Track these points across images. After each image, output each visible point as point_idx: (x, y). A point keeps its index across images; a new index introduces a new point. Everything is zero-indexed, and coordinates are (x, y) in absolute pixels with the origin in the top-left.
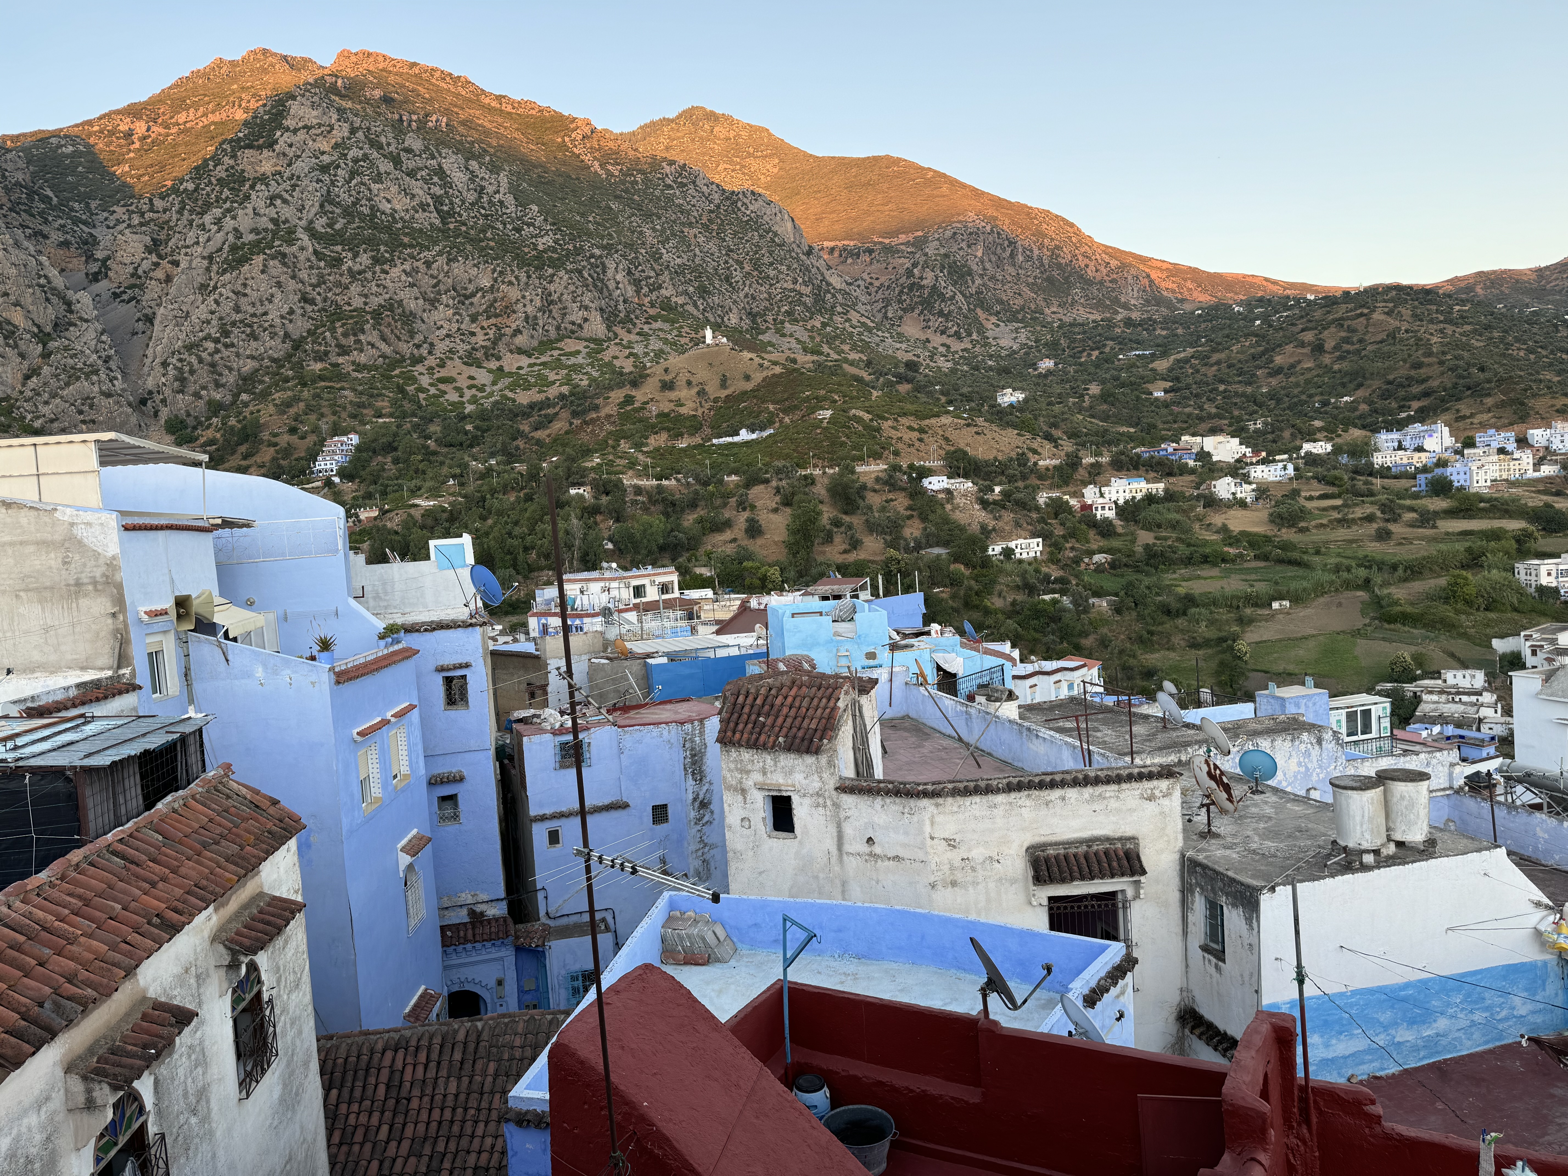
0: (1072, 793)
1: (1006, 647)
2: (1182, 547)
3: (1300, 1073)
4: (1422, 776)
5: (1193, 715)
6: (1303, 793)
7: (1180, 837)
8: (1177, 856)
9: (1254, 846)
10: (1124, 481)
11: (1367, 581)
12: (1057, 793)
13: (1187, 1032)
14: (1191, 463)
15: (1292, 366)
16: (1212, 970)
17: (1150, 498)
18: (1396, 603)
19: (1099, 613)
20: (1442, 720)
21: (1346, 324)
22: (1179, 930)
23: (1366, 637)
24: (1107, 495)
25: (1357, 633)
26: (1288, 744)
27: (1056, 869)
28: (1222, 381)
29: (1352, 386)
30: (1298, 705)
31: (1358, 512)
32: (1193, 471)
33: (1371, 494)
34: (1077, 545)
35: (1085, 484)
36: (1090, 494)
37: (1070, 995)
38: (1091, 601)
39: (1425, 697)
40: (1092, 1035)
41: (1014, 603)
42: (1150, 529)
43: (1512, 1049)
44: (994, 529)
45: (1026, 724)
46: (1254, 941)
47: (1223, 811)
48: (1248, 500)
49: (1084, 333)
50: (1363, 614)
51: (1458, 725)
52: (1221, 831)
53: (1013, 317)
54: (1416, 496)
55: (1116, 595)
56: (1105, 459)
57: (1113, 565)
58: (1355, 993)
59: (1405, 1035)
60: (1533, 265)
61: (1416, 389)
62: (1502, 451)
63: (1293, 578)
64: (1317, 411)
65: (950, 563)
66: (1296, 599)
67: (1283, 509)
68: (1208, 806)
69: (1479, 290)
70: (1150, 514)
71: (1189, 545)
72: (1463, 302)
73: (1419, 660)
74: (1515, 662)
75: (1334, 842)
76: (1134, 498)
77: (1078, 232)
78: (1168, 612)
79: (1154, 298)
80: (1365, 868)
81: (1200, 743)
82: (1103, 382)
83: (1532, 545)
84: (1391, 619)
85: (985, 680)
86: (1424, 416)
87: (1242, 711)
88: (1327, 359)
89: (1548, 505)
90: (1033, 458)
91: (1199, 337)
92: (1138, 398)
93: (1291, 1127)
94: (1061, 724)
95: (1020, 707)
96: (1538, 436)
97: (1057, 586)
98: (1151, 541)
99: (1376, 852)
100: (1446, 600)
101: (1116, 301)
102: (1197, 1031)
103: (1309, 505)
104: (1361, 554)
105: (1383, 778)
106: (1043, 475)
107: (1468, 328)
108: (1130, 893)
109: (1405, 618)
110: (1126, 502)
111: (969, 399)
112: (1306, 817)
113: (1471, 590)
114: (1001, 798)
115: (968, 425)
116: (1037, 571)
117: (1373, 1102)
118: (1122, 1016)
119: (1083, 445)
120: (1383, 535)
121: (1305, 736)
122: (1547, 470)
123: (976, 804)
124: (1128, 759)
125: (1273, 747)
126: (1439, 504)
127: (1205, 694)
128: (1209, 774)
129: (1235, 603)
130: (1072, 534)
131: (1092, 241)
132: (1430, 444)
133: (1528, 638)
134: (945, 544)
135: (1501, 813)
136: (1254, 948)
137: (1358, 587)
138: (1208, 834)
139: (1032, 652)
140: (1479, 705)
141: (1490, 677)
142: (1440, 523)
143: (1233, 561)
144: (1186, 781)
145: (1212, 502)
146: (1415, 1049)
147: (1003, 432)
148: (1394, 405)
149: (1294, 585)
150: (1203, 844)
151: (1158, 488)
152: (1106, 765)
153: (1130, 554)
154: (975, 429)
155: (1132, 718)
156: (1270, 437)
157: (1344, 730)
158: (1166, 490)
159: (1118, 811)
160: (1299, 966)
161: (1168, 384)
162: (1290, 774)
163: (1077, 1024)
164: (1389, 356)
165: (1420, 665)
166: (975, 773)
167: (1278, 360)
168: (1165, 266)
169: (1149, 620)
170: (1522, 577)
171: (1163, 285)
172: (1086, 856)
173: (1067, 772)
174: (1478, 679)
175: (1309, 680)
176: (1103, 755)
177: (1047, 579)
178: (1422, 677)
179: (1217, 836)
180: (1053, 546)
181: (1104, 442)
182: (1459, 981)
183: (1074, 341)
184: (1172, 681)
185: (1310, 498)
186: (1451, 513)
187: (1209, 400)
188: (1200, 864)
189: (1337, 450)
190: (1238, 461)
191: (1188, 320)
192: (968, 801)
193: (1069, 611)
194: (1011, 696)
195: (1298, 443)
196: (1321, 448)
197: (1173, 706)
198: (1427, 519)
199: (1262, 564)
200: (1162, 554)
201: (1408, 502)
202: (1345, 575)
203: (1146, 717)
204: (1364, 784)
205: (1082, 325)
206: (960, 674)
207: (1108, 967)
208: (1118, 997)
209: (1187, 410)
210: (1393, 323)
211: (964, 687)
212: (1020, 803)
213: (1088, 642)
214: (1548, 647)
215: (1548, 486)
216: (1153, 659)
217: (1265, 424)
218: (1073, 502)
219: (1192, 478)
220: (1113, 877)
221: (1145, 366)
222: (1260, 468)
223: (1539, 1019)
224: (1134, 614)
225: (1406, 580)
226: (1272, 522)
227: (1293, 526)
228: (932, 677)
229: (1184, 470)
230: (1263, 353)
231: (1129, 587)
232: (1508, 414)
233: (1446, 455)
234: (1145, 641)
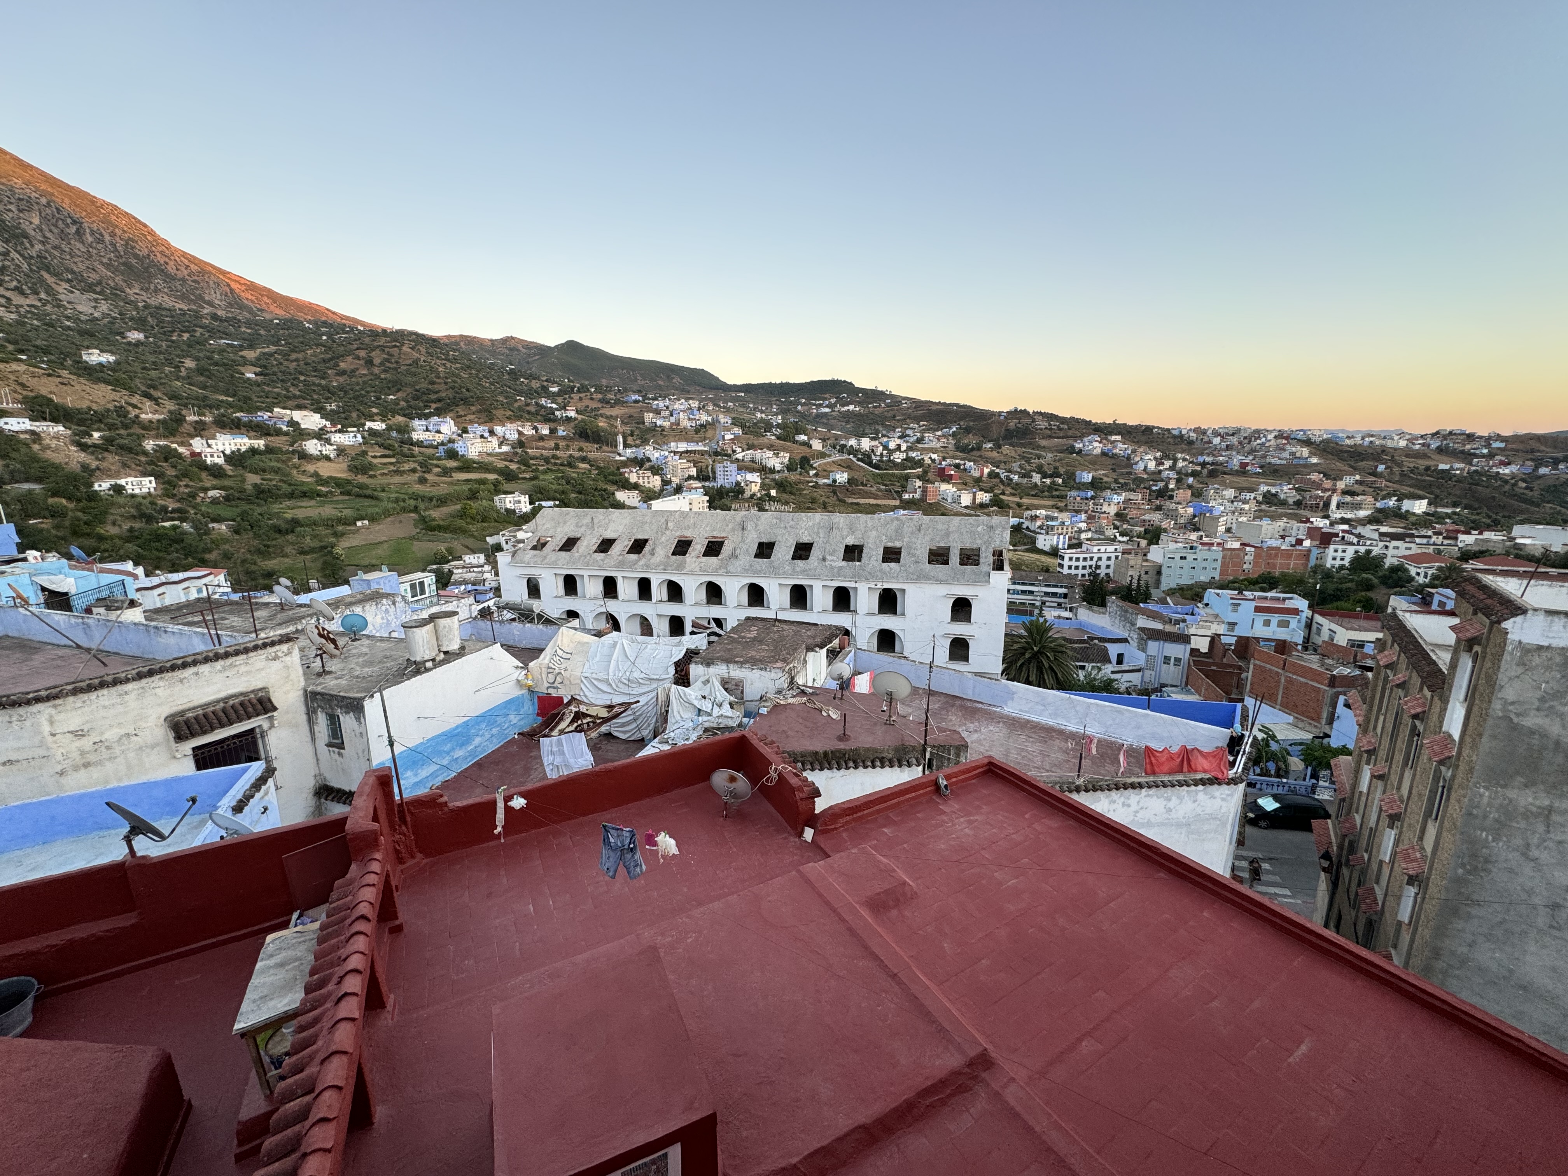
0: (205, 669)
1: (129, 566)
2: (284, 486)
3: (397, 798)
4: (454, 613)
5: (304, 598)
6: (387, 635)
7: (302, 679)
8: (301, 692)
9: (357, 673)
10: (229, 437)
11: (416, 507)
12: (191, 671)
13: (323, 800)
14: (284, 428)
15: (353, 371)
16: (336, 756)
17: (253, 451)
18: (434, 520)
19: (219, 534)
20: (465, 582)
21: (387, 350)
22: (309, 739)
23: (418, 540)
24: (214, 446)
25: (412, 538)
26: (374, 607)
27: (196, 726)
28: (302, 374)
29: (394, 389)
30: (378, 583)
31: (407, 467)
32: (286, 434)
33: (413, 456)
34: (191, 483)
35: (192, 437)
36: (198, 444)
37: (220, 811)
38: (211, 525)
39: (455, 571)
40: (243, 832)
41: (131, 530)
42: (257, 473)
43: (511, 742)
44: (98, 468)
45: (153, 624)
46: (362, 730)
47: (332, 656)
48: (332, 456)
49: (172, 317)
50: (416, 527)
51: (474, 584)
52: (333, 669)
53: (89, 288)
54: (439, 459)
55: (234, 520)
56: (208, 419)
57: (227, 499)
58: (428, 740)
59: (459, 753)
60: (489, 337)
61: (433, 397)
62: (482, 436)
63: (369, 506)
64: (373, 402)
65: (47, 496)
66: (373, 519)
67: (356, 463)
68: (321, 655)
69: (462, 344)
70: (256, 460)
71: (290, 485)
72: (454, 350)
73: (450, 551)
74: (498, 548)
75: (408, 660)
76: (239, 450)
77: (152, 233)
78: (279, 531)
79: (235, 302)
80: (427, 670)
81: (311, 616)
82: (197, 359)
83: (501, 487)
84: (432, 529)
85: (105, 594)
86: (439, 413)
87: (343, 591)
88: (376, 370)
89: (507, 467)
90: (133, 413)
91: (279, 340)
92: (232, 376)
93: (395, 830)
94: (190, 619)
95: (144, 612)
96: (499, 430)
97: (176, 515)
98: (259, 481)
99: (433, 660)
100: (461, 517)
101: (200, 297)
102: (330, 798)
103: (375, 461)
104: (410, 491)
105: (433, 618)
106: (147, 427)
107: (458, 365)
108: (266, 726)
109: (439, 528)
110: (233, 452)
111: (46, 352)
112: (390, 649)
113: (474, 512)
114: (130, 686)
115: (49, 375)
116: (152, 503)
117: (442, 796)
118: (266, 809)
119: (186, 406)
120: (423, 481)
121: (384, 601)
122: (505, 448)
123: (106, 696)
124: (254, 635)
125: (364, 611)
126: (452, 464)
127: (313, 583)
128: (320, 635)
129: (330, 523)
130: (185, 475)
131: (169, 244)
132: (444, 429)
133: (503, 535)
134: (38, 480)
135: (496, 626)
136: (363, 735)
137: (411, 511)
138: (324, 672)
139: (157, 568)
140: (483, 572)
141: (487, 557)
142: (454, 474)
143: (325, 496)
144: (302, 642)
145: (304, 456)
146: (465, 758)
147: (96, 387)
148: (421, 404)
149: (370, 511)
150: (321, 680)
151: (260, 443)
152: (235, 642)
153: (242, 491)
154: (59, 380)
155: (253, 607)
156: (343, 415)
157: (409, 595)
158: (266, 446)
159: (248, 672)
160: (390, 736)
161: (258, 370)
162: (377, 626)
163: (227, 829)
164: (414, 374)
165: (451, 554)
166: (101, 671)
167: (343, 365)
168: (242, 281)
169: (264, 537)
170: (498, 504)
171: (243, 294)
172: (224, 710)
173: (198, 654)
174: (481, 559)
175: (384, 567)
176: (231, 636)
177: (164, 509)
178: (453, 560)
179: (330, 673)
180: (168, 485)
181: (205, 407)
182: (483, 716)
183: (163, 321)
184: (288, 578)
185: (375, 457)
186: (459, 469)
187: (293, 385)
188: (319, 694)
189: (389, 428)
190: (321, 429)
191: (267, 325)
192: (93, 695)
193: (191, 534)
194: (133, 604)
195: (363, 421)
196: (379, 426)
197: (288, 594)
198: (446, 472)
199: (347, 498)
200: (269, 491)
201: (435, 462)
202: (402, 504)
203: (267, 604)
204: (423, 623)
205: (169, 310)
206: (73, 591)
207: (252, 780)
208: (263, 798)
209: (276, 390)
210: (416, 355)
211: (78, 603)
212: (153, 685)
213: (212, 556)
214: (513, 540)
215: (505, 457)
216: (271, 564)
217: (338, 406)
218: (181, 450)
219: (287, 438)
220: (249, 718)
221: (236, 353)
222: (338, 435)
223: (522, 723)
224: (251, 534)
225: (438, 506)
226: (350, 470)
227: (365, 474)
228: (35, 598)
229: (278, 432)
230: (331, 359)
231: (244, 515)
232: (483, 416)
233: (454, 436)
234: (264, 553)
